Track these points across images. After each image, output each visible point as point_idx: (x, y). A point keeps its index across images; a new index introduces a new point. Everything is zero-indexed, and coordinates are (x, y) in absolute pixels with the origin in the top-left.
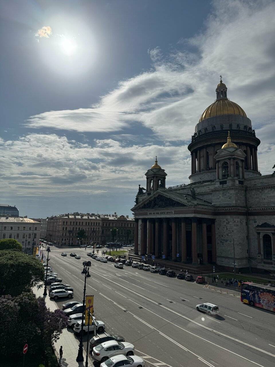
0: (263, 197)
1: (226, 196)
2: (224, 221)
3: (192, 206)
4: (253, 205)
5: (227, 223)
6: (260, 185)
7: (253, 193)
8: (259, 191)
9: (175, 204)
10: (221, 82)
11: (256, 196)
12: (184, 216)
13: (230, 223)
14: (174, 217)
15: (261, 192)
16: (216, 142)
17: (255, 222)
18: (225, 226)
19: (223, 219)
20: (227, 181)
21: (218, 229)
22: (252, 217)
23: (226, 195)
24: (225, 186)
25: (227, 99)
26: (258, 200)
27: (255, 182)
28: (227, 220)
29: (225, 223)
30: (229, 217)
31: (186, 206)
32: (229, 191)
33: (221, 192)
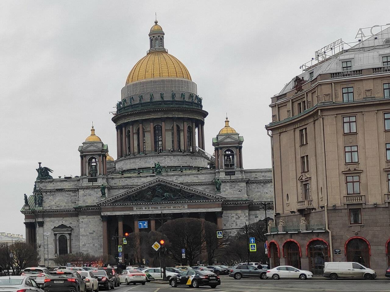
0: (266, 190)
1: (235, 189)
2: (233, 217)
3: (221, 199)
4: (254, 199)
5: (236, 219)
6: (261, 179)
7: (254, 187)
8: (261, 185)
9: (192, 196)
10: (156, 22)
11: (256, 190)
12: (205, 211)
13: (241, 218)
14: (189, 212)
15: (263, 186)
16: (179, 116)
17: (256, 217)
18: (234, 221)
19: (232, 214)
20: (236, 172)
21: (225, 225)
22: (253, 212)
23: (234, 187)
24: (233, 177)
25: (165, 52)
26: (259, 194)
27: (256, 175)
28: (236, 215)
29: (234, 219)
30: (239, 212)
31: (208, 199)
32: (238, 183)
33: (228, 184)
